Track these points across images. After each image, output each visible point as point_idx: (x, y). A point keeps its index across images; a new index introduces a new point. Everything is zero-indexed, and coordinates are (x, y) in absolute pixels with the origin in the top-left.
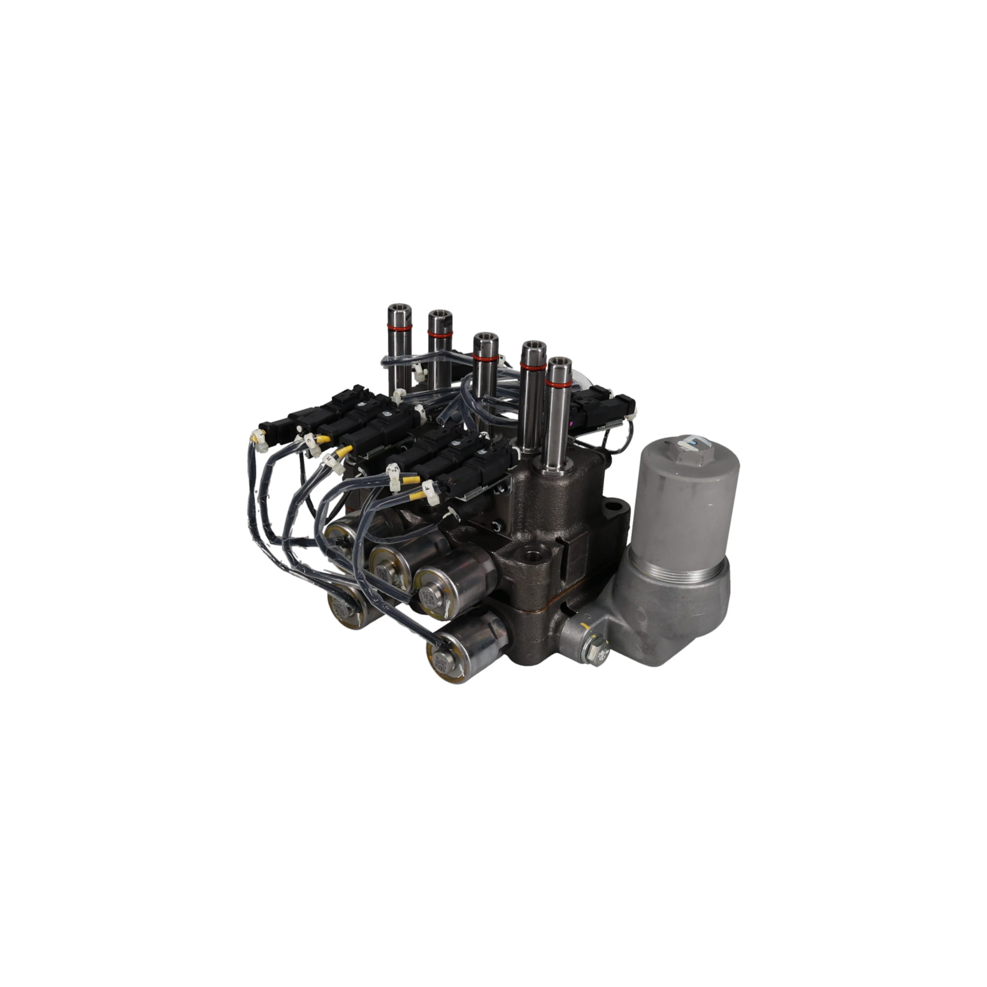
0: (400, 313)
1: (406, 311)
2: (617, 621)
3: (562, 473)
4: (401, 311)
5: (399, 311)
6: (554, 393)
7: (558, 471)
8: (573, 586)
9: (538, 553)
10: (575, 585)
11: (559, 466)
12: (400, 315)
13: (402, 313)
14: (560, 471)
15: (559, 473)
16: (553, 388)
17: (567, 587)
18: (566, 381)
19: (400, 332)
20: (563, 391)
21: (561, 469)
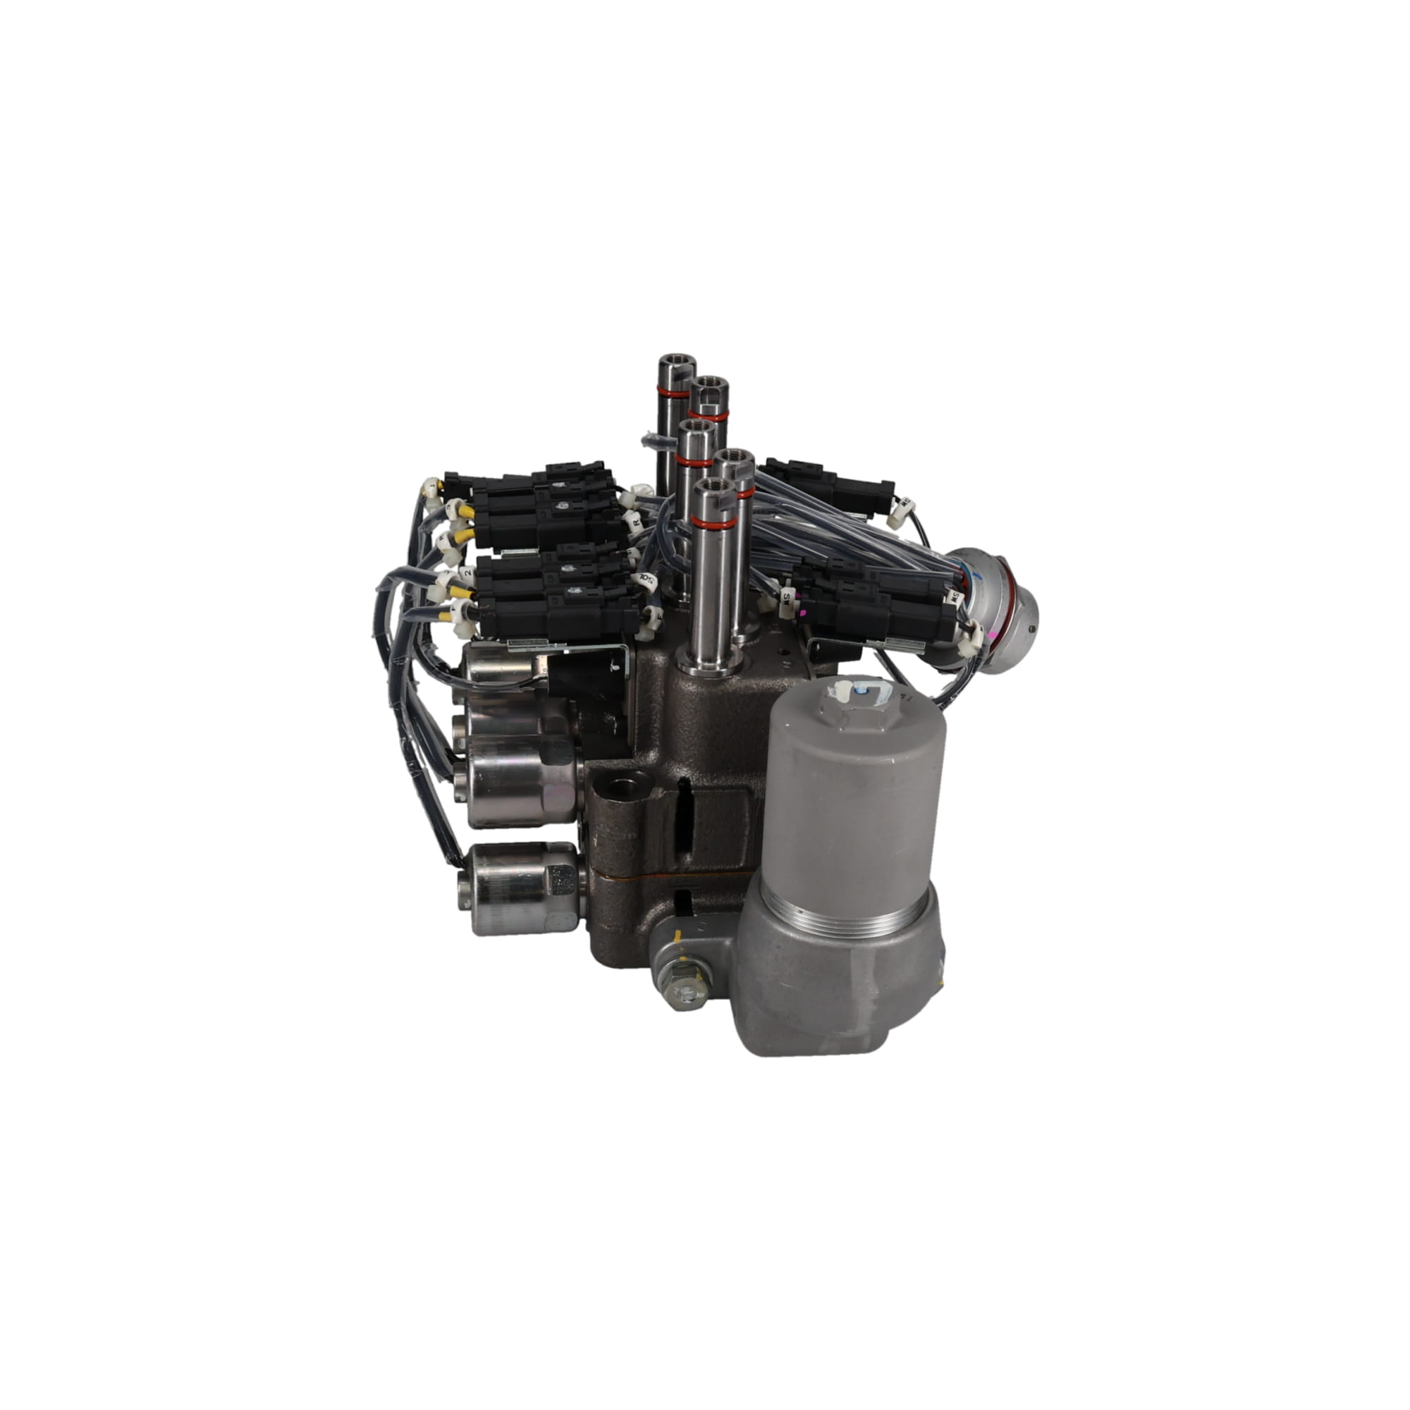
6: (706, 539)
7: (718, 669)
8: (707, 871)
9: (631, 781)
10: (713, 871)
11: (719, 661)
14: (721, 668)
16: (704, 531)
17: (693, 868)
18: (727, 518)
20: (722, 534)
21: (723, 665)
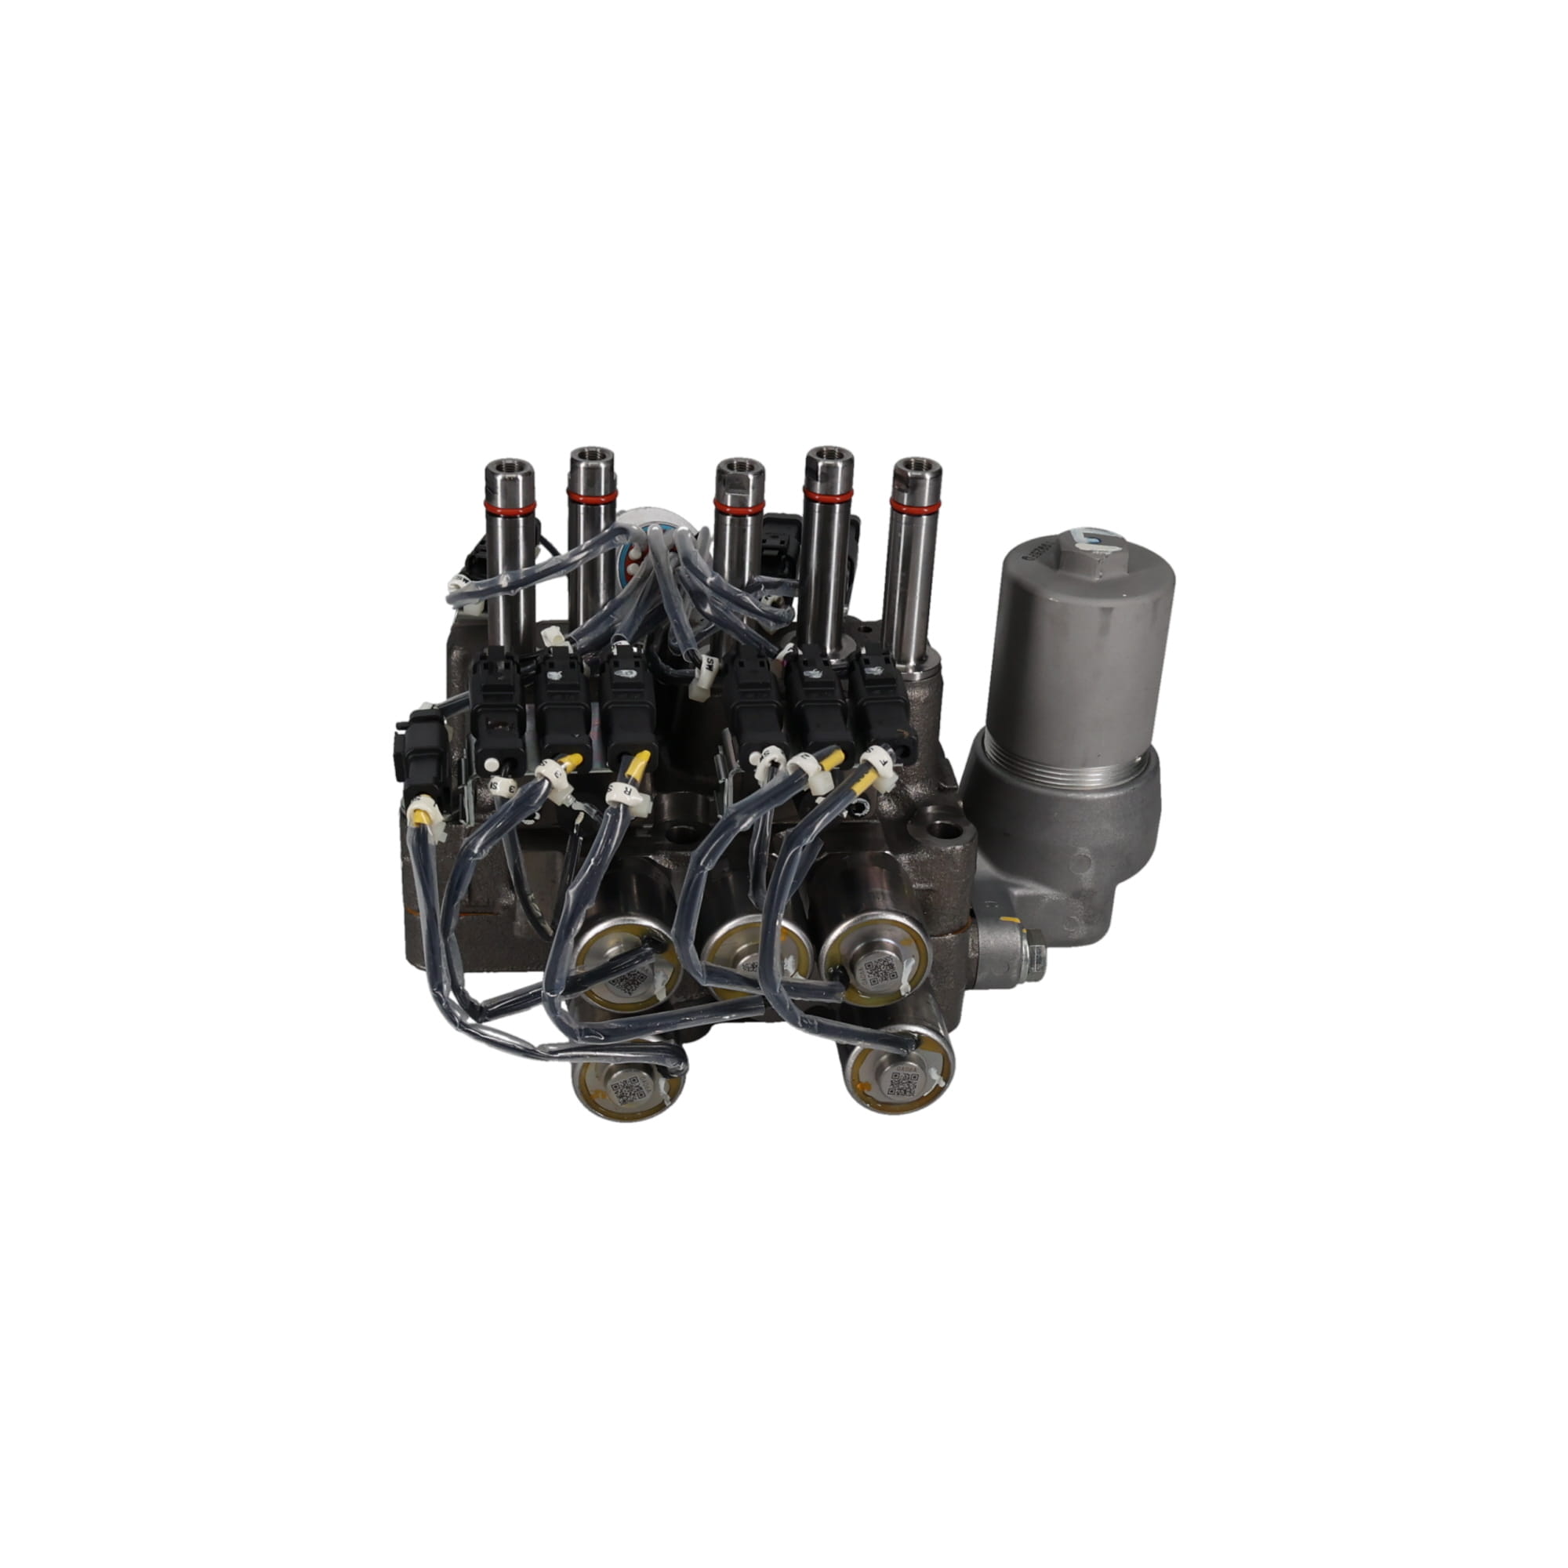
0: (510, 478)
1: (524, 476)
2: (1031, 892)
3: (918, 676)
4: (513, 475)
5: (508, 476)
7: (911, 671)
11: (912, 663)
12: (510, 484)
13: (516, 479)
15: (913, 675)
19: (510, 519)
21: (917, 668)
